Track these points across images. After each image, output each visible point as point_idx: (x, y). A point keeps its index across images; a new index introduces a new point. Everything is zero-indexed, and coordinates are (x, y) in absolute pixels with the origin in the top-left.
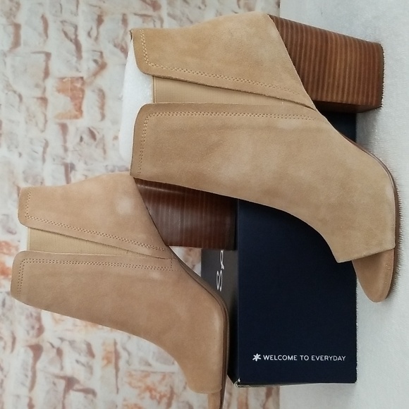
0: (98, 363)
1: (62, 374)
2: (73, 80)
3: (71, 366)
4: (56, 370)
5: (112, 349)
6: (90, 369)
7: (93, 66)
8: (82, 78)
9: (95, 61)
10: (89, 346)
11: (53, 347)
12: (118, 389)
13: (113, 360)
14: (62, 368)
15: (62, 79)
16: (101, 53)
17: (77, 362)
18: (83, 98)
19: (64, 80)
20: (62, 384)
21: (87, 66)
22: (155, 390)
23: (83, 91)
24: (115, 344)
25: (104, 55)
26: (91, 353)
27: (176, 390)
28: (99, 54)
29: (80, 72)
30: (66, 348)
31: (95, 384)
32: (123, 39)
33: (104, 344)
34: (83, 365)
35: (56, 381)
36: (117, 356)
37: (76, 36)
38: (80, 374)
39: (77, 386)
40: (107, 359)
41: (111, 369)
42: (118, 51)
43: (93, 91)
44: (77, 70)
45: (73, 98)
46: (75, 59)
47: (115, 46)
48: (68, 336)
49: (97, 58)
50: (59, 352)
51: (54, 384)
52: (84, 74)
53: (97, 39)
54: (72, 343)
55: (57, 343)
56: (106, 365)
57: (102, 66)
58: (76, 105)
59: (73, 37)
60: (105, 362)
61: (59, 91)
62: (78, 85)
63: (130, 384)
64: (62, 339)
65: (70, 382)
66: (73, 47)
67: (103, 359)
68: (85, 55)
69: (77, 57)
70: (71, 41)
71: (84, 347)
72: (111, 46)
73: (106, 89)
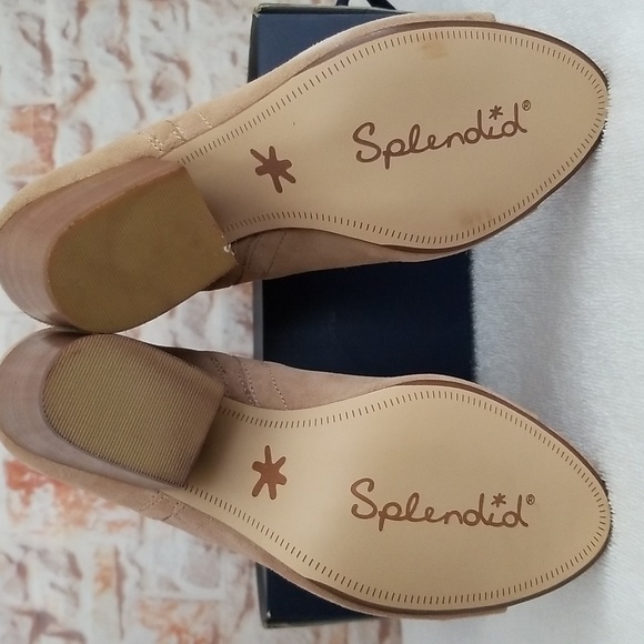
0: (87, 588)
1: (26, 606)
2: (38, 110)
3: (42, 592)
4: (15, 600)
5: (110, 562)
6: (74, 596)
7: (71, 85)
8: (53, 106)
9: (76, 78)
10: (72, 559)
11: (10, 560)
12: (122, 632)
13: (114, 581)
14: (26, 596)
15: (18, 109)
16: (85, 63)
17: (53, 586)
18: (54, 139)
19: (23, 111)
20: (26, 624)
21: (61, 86)
22: (187, 632)
23: (54, 127)
24: (117, 554)
25: (91, 66)
26: (74, 570)
27: (222, 631)
28: (82, 65)
29: (49, 96)
30: (33, 564)
31: (83, 622)
32: (122, 39)
33: (97, 554)
34: (63, 591)
35: (17, 618)
36: (121, 576)
37: (43, 36)
38: (57, 606)
39: (52, 628)
40: (103, 580)
41: (110, 598)
42: (113, 59)
43: (72, 127)
44: (45, 93)
45: (38, 140)
46: (39, 76)
47: (109, 51)
48: (36, 542)
49: (78, 71)
50: (22, 570)
51: (14, 624)
52: (56, 99)
53: (77, 40)
54: (43, 554)
55: (17, 554)
56: (102, 591)
57: (86, 85)
58: (42, 151)
59: (37, 38)
60: (99, 585)
61: (14, 128)
62: (47, 118)
63: (143, 622)
64: (26, 549)
65: (41, 621)
66: (37, 55)
67: (96, 579)
68: (57, 67)
69: (45, 72)
70: (34, 44)
71: (63, 560)
72: (101, 52)
73: (93, 123)
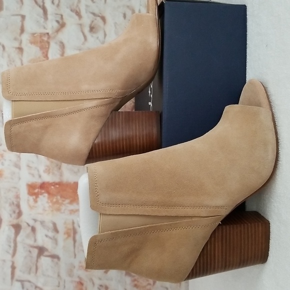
0: (61, 237)
1: (35, 244)
2: (42, 35)
3: (42, 238)
4: (31, 242)
5: (71, 227)
6: (55, 241)
7: (56, 25)
8: (48, 34)
9: (58, 22)
10: (55, 225)
11: (29, 225)
12: (75, 255)
13: (72, 235)
14: (35, 240)
15: (33, 34)
16: (62, 16)
17: (47, 236)
18: (48, 48)
19: (35, 35)
20: (35, 252)
21: (51, 25)
23: (49, 43)
24: (73, 223)
25: (64, 17)
26: (56, 230)
28: (60, 16)
29: (46, 29)
30: (38, 226)
31: (59, 251)
32: (77, 6)
33: (65, 223)
34: (50, 238)
35: (31, 249)
36: (75, 232)
37: (44, 3)
38: (48, 244)
39: (46, 253)
40: (68, 234)
41: (70, 241)
42: (74, 14)
43: (56, 43)
44: (45, 28)
45: (42, 48)
46: (42, 20)
47: (72, 10)
48: (39, 218)
49: (59, 19)
50: (33, 229)
51: (30, 252)
52: (49, 31)
53: (58, 5)
54: (42, 223)
55: (31, 223)
56: (67, 238)
57: (62, 25)
58: (43, 53)
59: (41, 4)
60: (66, 236)
61: (31, 43)
62: (45, 39)
64: (35, 220)
65: (41, 250)
66: (41, 11)
67: (65, 234)
68: (50, 17)
69: (44, 19)
70: (40, 7)
71: (51, 225)
72: (68, 11)
73: (65, 42)
